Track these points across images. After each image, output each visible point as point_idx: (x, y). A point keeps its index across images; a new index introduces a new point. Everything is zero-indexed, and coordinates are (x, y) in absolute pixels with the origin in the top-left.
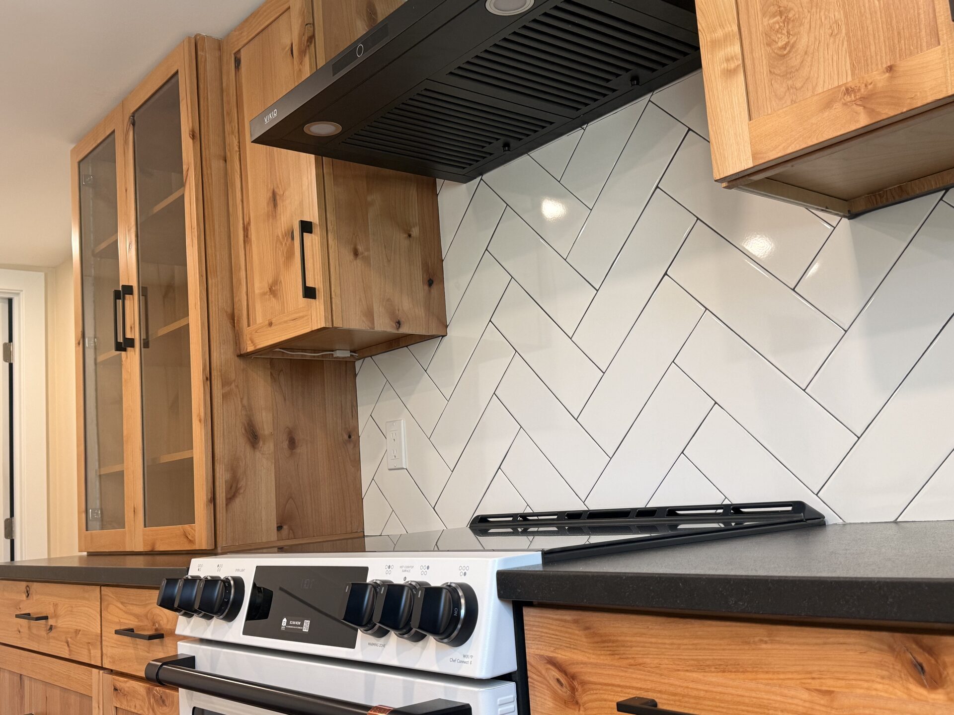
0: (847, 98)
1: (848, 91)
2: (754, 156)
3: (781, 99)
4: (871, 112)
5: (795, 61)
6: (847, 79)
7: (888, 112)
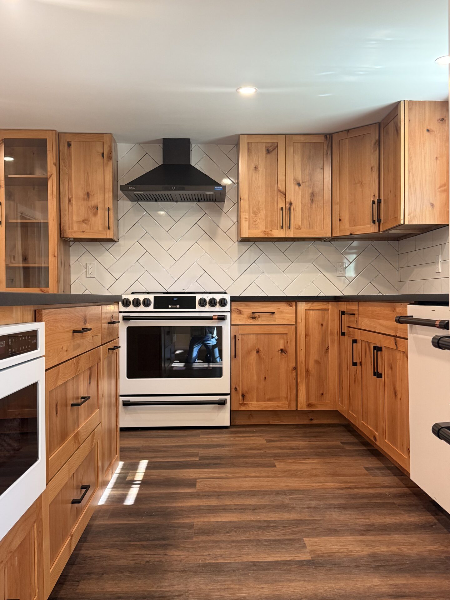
0: (264, 232)
1: (265, 231)
2: (248, 236)
3: (253, 228)
4: (268, 236)
5: (256, 223)
6: (264, 229)
7: (270, 236)
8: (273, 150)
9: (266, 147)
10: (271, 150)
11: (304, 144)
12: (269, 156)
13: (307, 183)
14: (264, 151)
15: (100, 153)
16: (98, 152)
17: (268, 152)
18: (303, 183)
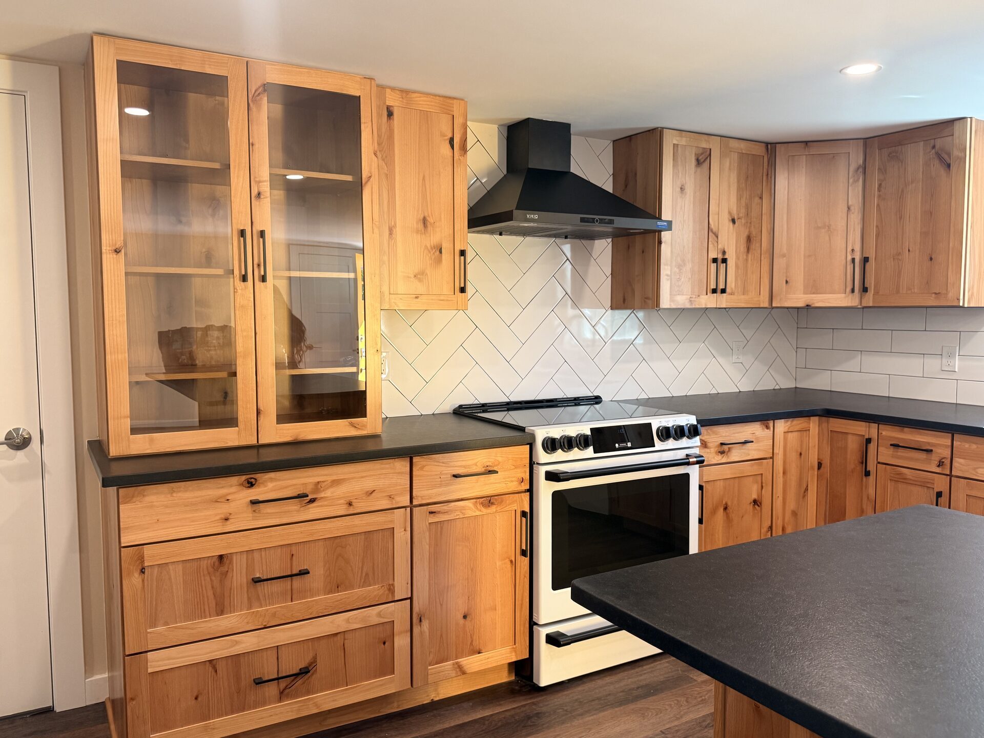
1: (690, 298)
2: (670, 306)
3: (676, 292)
4: (695, 305)
5: (680, 283)
8: (704, 161)
9: (695, 154)
10: (702, 160)
11: (742, 155)
12: (699, 170)
13: (743, 219)
14: (694, 162)
15: (446, 138)
16: (443, 135)
17: (699, 163)
18: (738, 219)
